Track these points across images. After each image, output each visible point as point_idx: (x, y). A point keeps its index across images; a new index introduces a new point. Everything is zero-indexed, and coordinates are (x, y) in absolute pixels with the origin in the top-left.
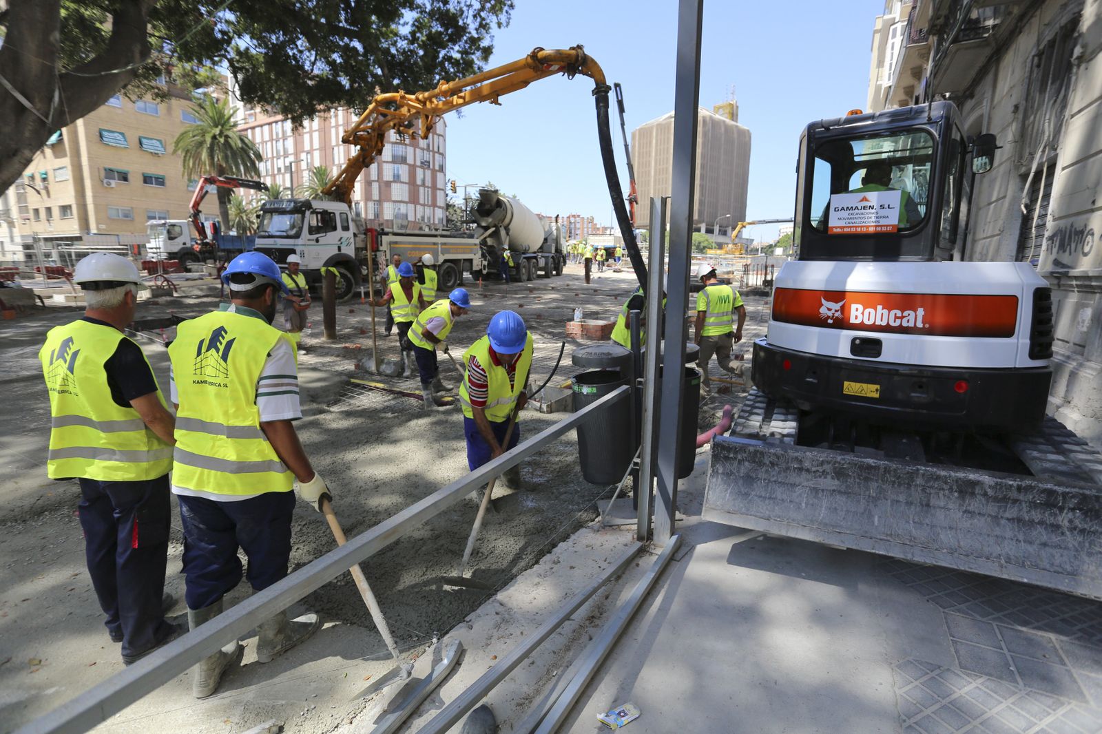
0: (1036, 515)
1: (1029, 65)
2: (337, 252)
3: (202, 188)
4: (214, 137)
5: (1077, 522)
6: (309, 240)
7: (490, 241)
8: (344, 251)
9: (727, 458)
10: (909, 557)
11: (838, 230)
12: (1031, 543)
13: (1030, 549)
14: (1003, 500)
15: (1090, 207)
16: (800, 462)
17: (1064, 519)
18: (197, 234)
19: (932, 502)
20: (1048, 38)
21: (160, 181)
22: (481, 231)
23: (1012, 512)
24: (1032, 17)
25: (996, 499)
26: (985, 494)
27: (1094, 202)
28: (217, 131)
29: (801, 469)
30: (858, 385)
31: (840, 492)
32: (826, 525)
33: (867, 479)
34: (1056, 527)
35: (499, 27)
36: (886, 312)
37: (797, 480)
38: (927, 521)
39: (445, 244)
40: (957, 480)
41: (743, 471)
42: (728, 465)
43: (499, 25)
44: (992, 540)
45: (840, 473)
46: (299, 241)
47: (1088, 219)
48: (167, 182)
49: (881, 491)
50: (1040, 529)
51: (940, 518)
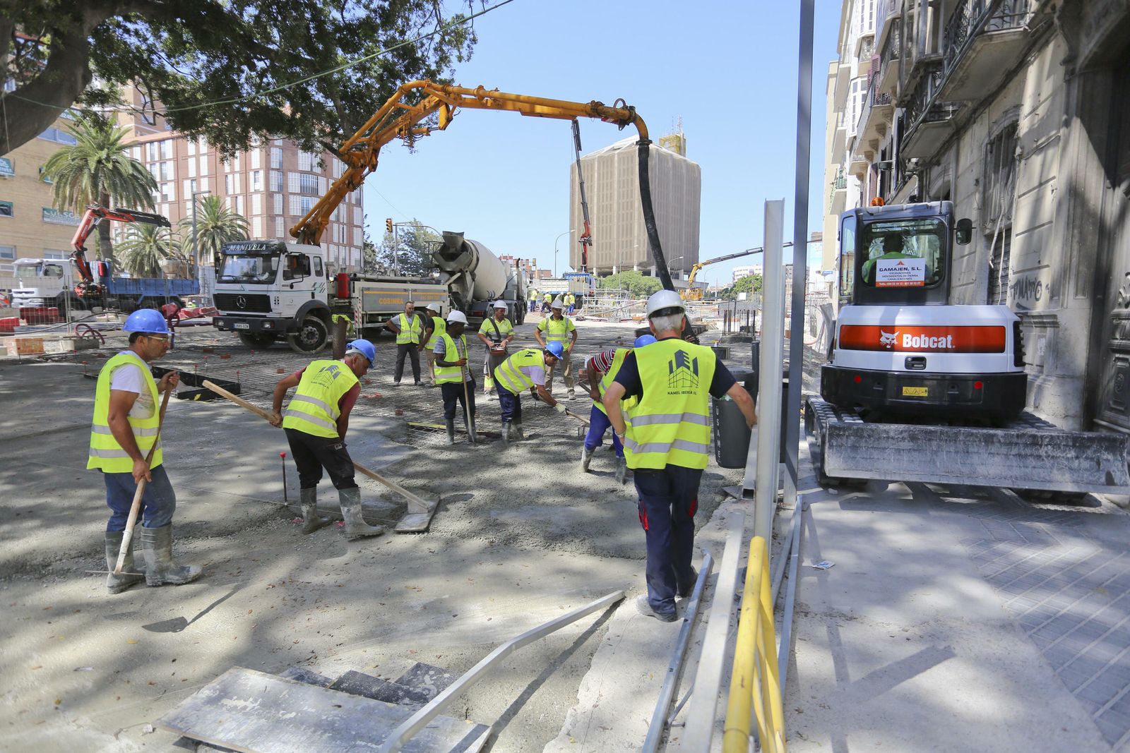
0: (1028, 451)
1: (984, 150)
2: (310, 299)
3: (88, 222)
4: (99, 162)
5: (1049, 453)
6: (283, 286)
7: (455, 288)
8: (317, 297)
9: (838, 435)
10: (961, 483)
11: (883, 284)
12: (1027, 467)
13: (1027, 471)
15: (1037, 265)
16: (887, 433)
17: (1042, 452)
18: (81, 277)
19: (970, 450)
20: (996, 133)
21: (5, 210)
22: (447, 276)
23: (1015, 451)
24: (982, 113)
25: (1005, 444)
26: (999, 441)
27: (1039, 262)
28: (103, 154)
29: (888, 438)
30: (913, 388)
31: (914, 450)
33: (930, 440)
34: (1039, 457)
35: (460, 61)
36: (927, 339)
37: (886, 445)
38: (968, 461)
39: (415, 290)
40: (984, 435)
41: (850, 443)
42: (839, 439)
43: (460, 59)
44: (1006, 468)
45: (913, 438)
46: (273, 287)
47: (1038, 274)
48: (15, 211)
49: (939, 446)
50: (1031, 459)
51: (975, 459)
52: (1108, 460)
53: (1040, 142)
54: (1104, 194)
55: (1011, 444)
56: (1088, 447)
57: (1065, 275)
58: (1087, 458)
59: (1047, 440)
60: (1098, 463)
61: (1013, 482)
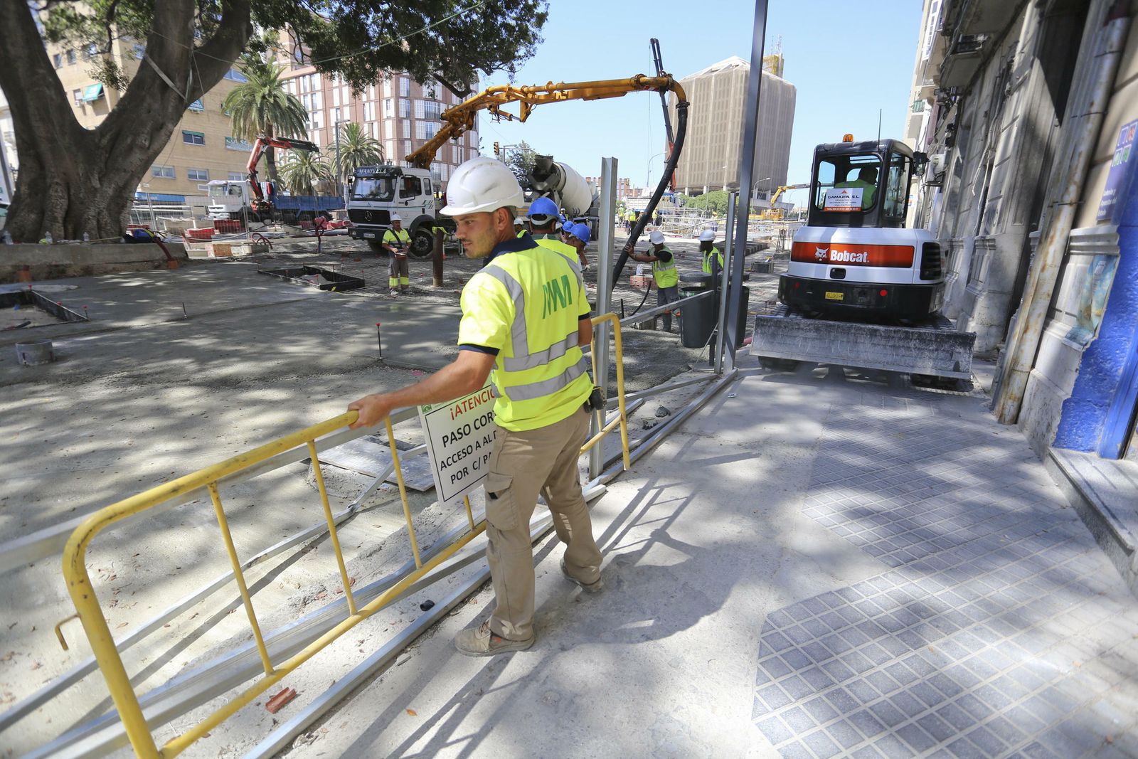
0: (901, 343)
2: (421, 214)
3: (258, 149)
4: (264, 97)
5: (917, 345)
6: (400, 203)
8: (426, 213)
9: (763, 325)
11: (830, 209)
12: (898, 355)
13: (897, 357)
14: (888, 338)
15: (998, 195)
16: (799, 325)
17: (912, 344)
18: (255, 195)
19: (858, 340)
21: (200, 139)
22: (538, 195)
23: (891, 343)
25: (885, 337)
26: (881, 335)
28: (266, 90)
29: (799, 329)
30: (833, 294)
31: (817, 339)
32: (811, 353)
33: (829, 332)
34: (908, 348)
36: (848, 254)
37: (797, 335)
38: (855, 349)
40: (869, 329)
41: (771, 331)
42: (763, 329)
44: (882, 355)
45: (817, 330)
46: (392, 204)
47: (997, 202)
48: (206, 140)
49: (836, 337)
50: (902, 349)
51: (861, 347)
52: (960, 353)
53: (1018, 81)
55: (889, 337)
56: (946, 342)
58: (944, 350)
59: (916, 335)
60: (952, 355)
61: (884, 365)
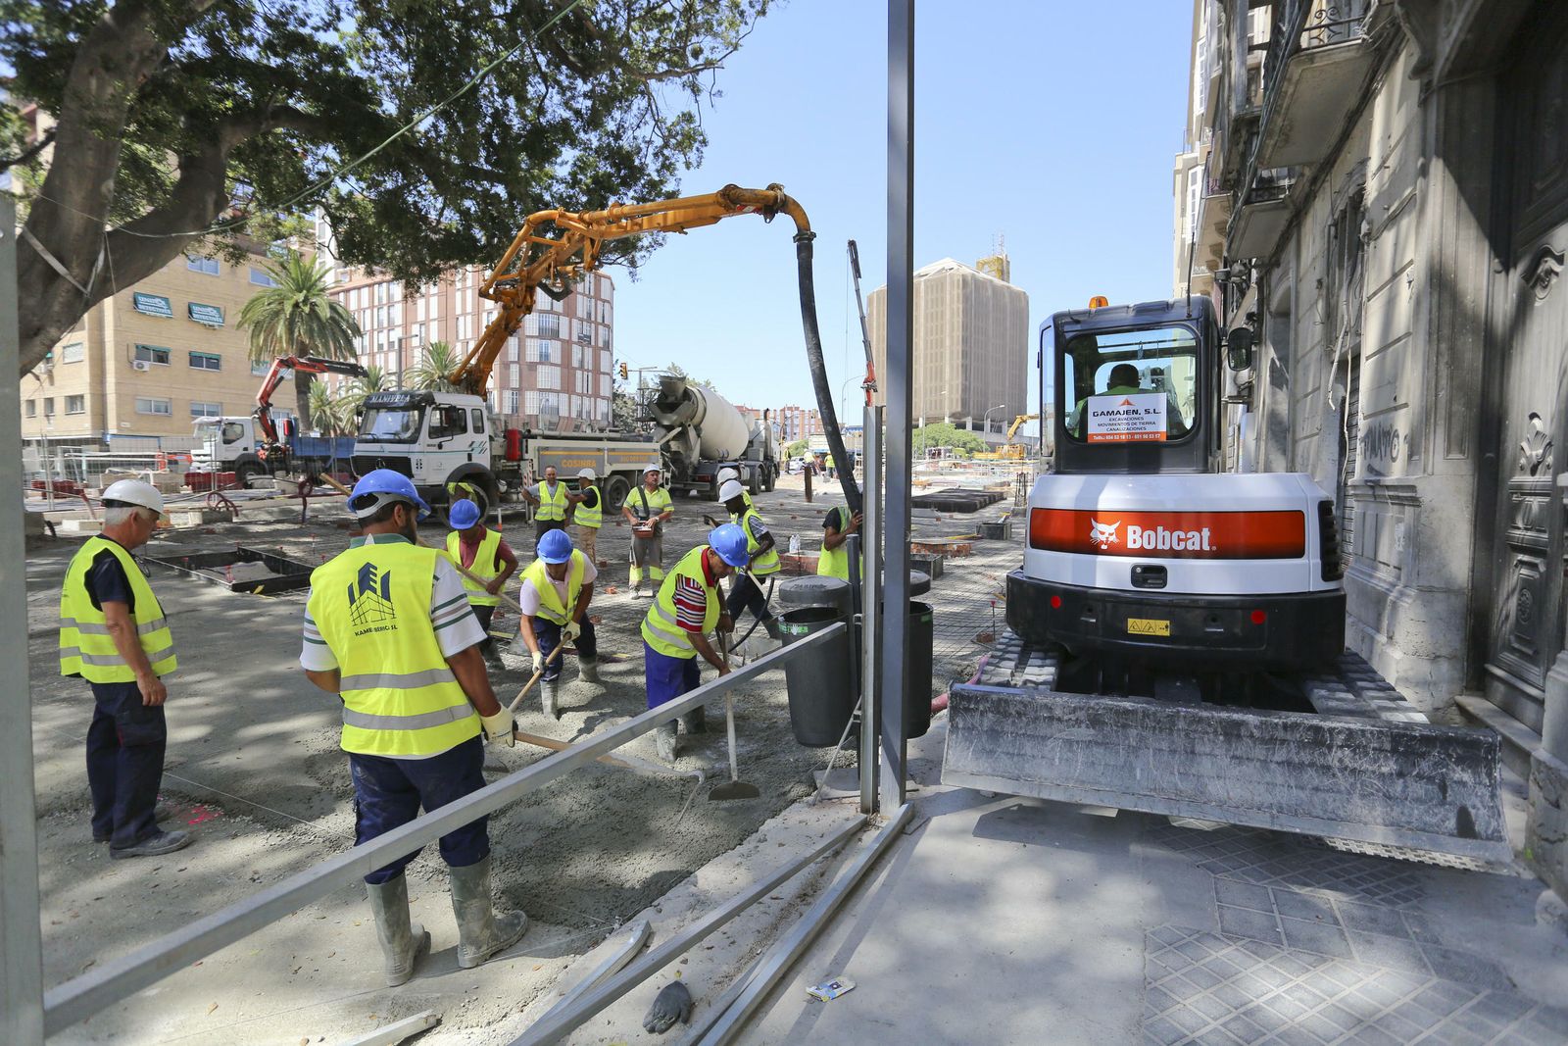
0: (1306, 757)
1: (1326, 235)
2: (466, 461)
3: (275, 373)
4: (296, 305)
5: (1347, 761)
6: (429, 446)
7: (674, 446)
8: (474, 461)
9: (967, 710)
11: (1099, 438)
12: (1302, 789)
13: (1302, 795)
14: (1270, 742)
15: (1393, 404)
16: (1050, 709)
17: (1334, 758)
18: (265, 436)
19: (1198, 748)
20: (1341, 207)
21: (214, 362)
22: (663, 432)
23: (1281, 755)
24: (1324, 181)
25: (1263, 741)
26: (1252, 736)
27: (1395, 399)
28: (300, 297)
29: (1051, 718)
30: (1145, 622)
31: (1097, 743)
32: (1083, 782)
33: (1125, 726)
34: (1326, 769)
35: (688, 168)
37: (1048, 732)
38: (1193, 771)
39: (613, 450)
40: (1221, 721)
41: (986, 724)
42: (968, 718)
43: (688, 165)
44: (1262, 788)
45: (1095, 721)
46: (415, 447)
47: (1393, 419)
48: (223, 363)
49: (1142, 739)
50: (1311, 772)
51: (1206, 766)
52: (1463, 784)
53: (1391, 211)
54: (1491, 283)
55: (1272, 740)
56: (1423, 756)
57: (1427, 420)
58: (1420, 777)
59: (1342, 737)
60: (1443, 788)
61: (1273, 817)
